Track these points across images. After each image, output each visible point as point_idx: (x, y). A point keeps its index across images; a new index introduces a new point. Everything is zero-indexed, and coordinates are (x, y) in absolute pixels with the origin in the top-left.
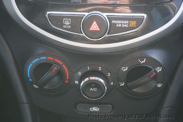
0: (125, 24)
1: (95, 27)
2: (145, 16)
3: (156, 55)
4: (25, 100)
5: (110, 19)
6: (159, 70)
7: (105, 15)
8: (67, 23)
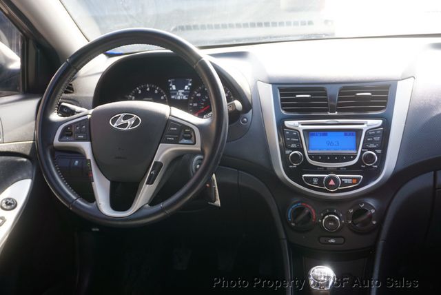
0: (350, 181)
1: (332, 183)
2: (362, 177)
3: (371, 202)
4: (284, 236)
5: (341, 178)
6: (373, 211)
7: (338, 176)
8: (315, 181)
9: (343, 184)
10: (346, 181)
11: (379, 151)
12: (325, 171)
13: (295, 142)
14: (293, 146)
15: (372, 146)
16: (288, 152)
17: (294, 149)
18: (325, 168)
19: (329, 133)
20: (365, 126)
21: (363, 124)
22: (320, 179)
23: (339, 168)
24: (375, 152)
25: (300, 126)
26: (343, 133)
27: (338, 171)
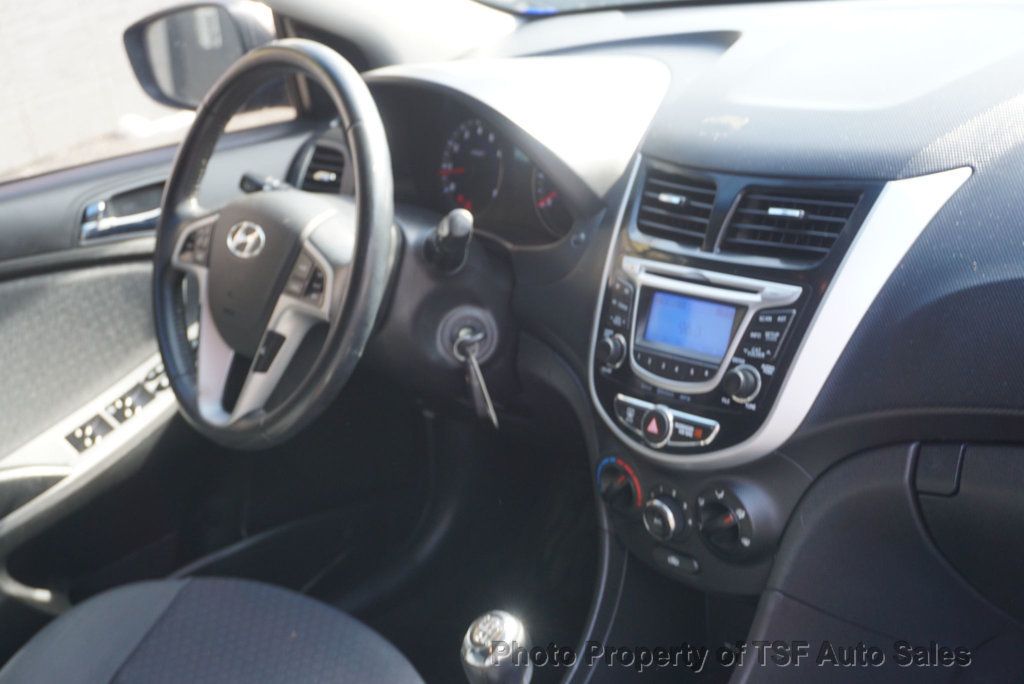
0: (689, 431)
1: (653, 427)
2: (718, 426)
5: (675, 419)
7: (670, 412)
8: (630, 414)
9: (677, 436)
10: (683, 429)
11: (769, 370)
12: (652, 395)
15: (756, 353)
16: (607, 332)
17: (616, 330)
22: (639, 411)
23: (677, 395)
24: (761, 371)
27: (675, 402)
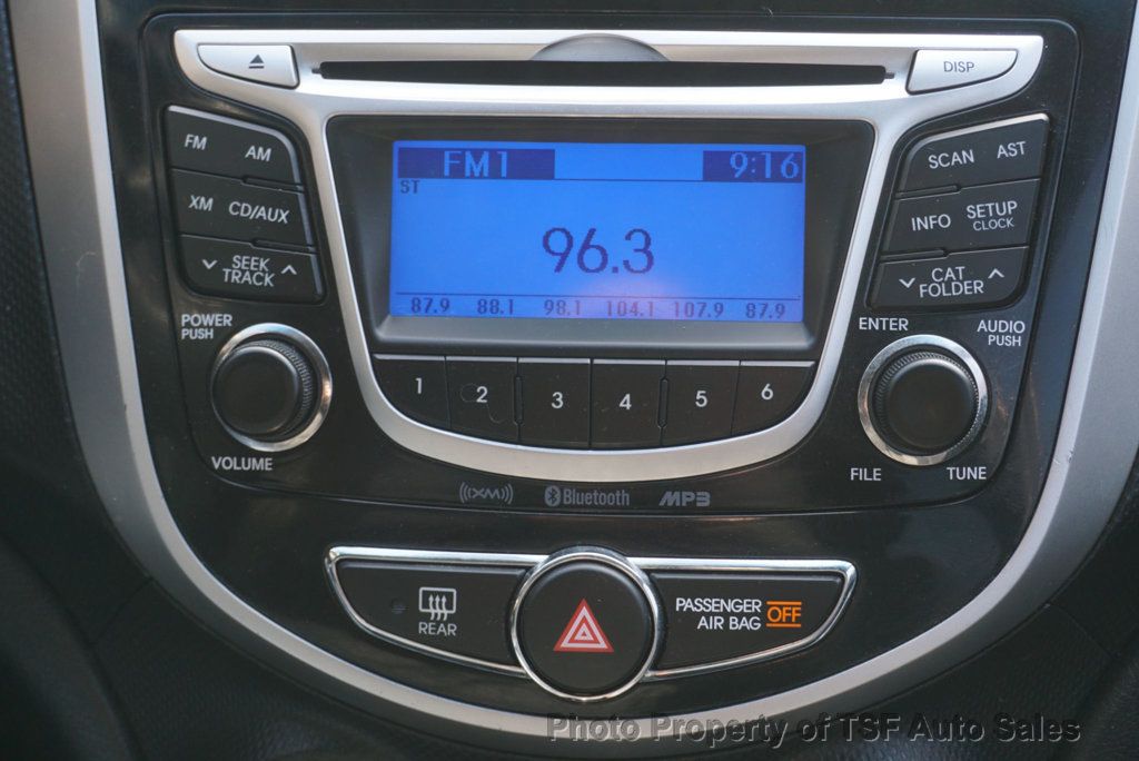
0: (743, 614)
1: (584, 633)
2: (850, 568)
5: (668, 586)
7: (635, 565)
8: (439, 608)
10: (710, 612)
11: (1006, 333)
13: (257, 238)
14: (246, 270)
15: (952, 283)
16: (198, 324)
17: (248, 305)
18: (530, 490)
19: (567, 156)
20: (892, 89)
21: (874, 74)
22: (483, 597)
23: (645, 494)
24: (976, 342)
25: (314, 85)
26: (691, 156)
